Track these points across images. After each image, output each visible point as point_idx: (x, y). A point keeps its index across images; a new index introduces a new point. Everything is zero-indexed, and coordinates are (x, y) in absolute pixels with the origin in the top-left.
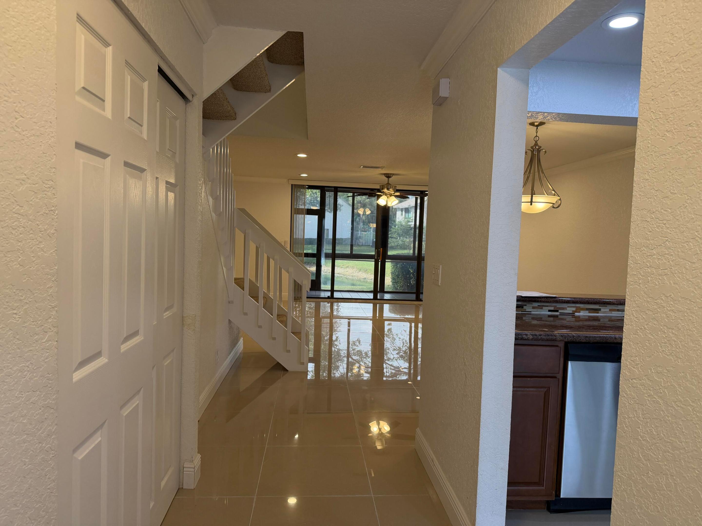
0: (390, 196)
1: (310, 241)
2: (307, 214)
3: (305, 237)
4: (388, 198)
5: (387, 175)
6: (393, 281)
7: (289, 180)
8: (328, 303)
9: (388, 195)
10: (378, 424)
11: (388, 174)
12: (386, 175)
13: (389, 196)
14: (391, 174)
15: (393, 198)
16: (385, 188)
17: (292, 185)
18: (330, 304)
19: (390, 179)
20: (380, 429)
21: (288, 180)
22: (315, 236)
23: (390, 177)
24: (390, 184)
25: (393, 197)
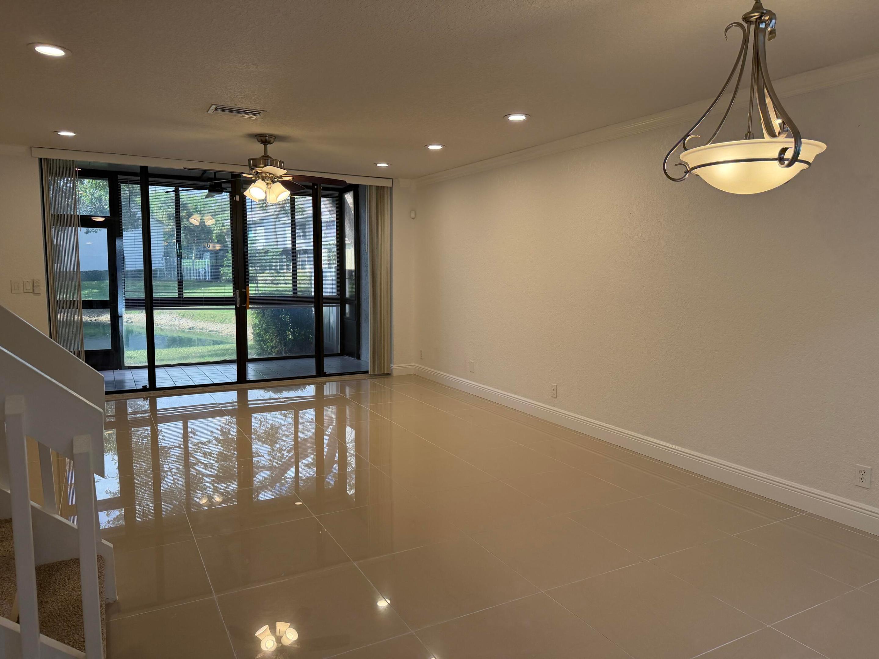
0: (272, 181)
1: (94, 276)
2: (82, 226)
3: (82, 269)
4: (267, 184)
5: (263, 139)
6: (258, 339)
7: (33, 149)
8: (145, 399)
9: (268, 178)
10: (273, 629)
11: (264, 135)
12: (259, 139)
13: (269, 182)
14: (271, 136)
15: (278, 187)
16: (260, 164)
17: (41, 160)
18: (148, 401)
19: (269, 146)
20: (279, 639)
21: (31, 148)
22: (104, 266)
23: (270, 143)
24: (270, 157)
25: (279, 184)
